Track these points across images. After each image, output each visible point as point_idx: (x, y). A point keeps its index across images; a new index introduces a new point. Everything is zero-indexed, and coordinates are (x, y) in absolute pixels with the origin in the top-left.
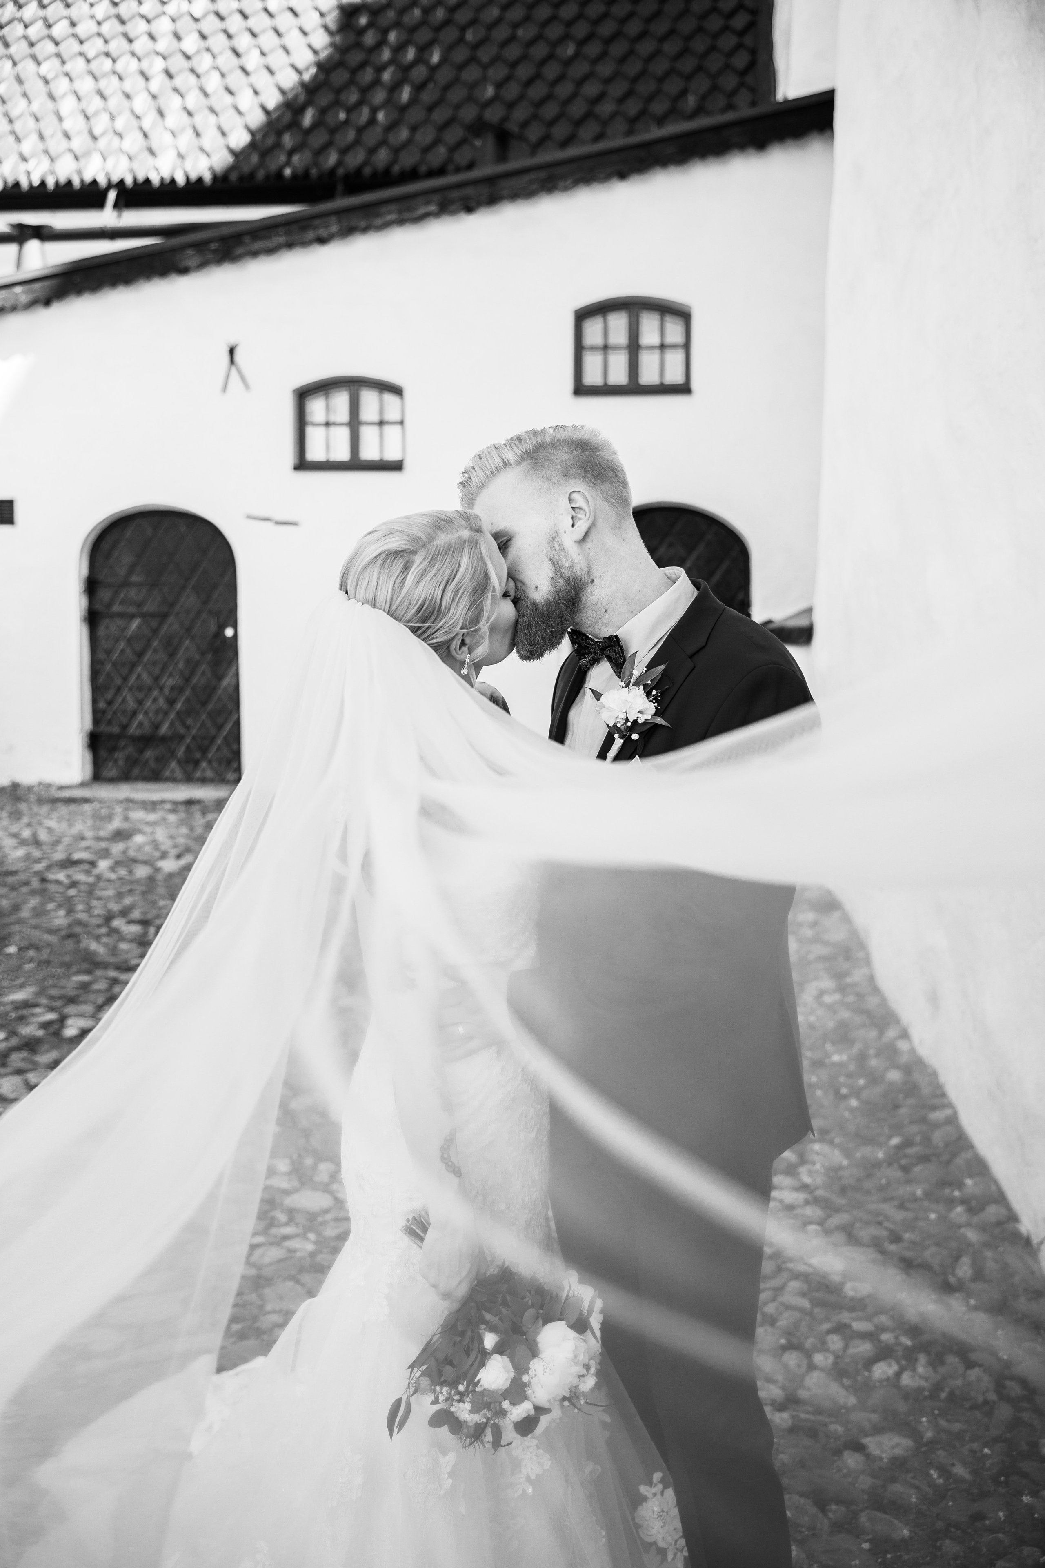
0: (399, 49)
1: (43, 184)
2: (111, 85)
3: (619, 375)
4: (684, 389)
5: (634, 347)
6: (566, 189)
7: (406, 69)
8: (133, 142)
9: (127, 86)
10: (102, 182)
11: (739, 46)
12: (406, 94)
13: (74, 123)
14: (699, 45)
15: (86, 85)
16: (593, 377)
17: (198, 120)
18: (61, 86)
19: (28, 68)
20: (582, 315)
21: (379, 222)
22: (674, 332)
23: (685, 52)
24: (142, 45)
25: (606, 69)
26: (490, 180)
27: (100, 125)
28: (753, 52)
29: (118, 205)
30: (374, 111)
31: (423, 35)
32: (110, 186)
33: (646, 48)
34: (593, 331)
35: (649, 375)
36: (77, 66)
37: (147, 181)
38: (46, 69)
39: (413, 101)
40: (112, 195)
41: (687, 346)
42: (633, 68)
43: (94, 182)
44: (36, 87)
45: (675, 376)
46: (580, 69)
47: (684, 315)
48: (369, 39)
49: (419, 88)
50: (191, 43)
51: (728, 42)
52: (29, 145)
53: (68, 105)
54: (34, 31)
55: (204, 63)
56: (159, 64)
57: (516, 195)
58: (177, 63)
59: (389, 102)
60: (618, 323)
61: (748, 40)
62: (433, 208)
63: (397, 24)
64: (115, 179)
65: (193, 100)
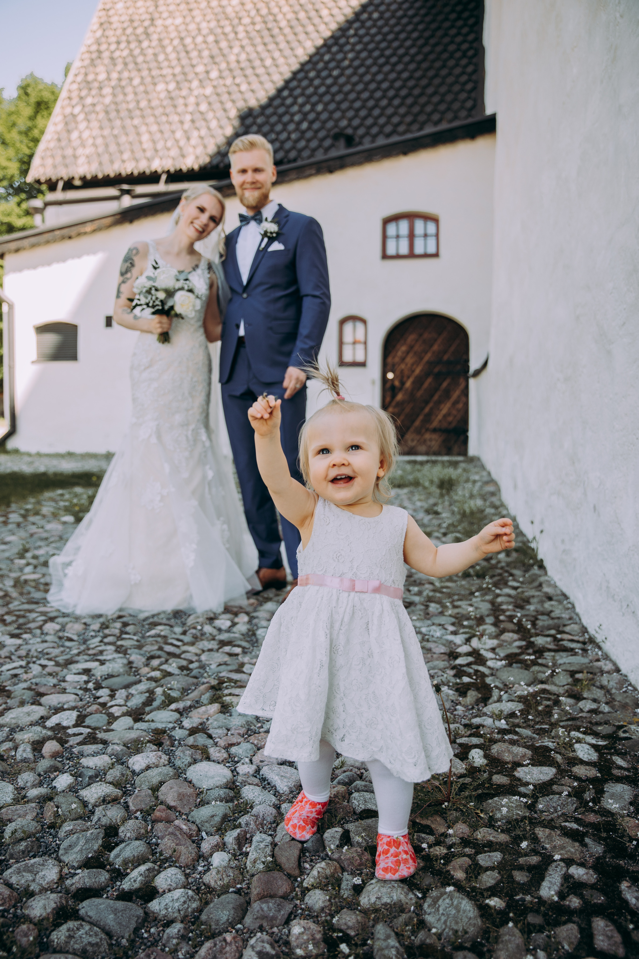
0: (302, 105)
1: (132, 173)
2: (166, 128)
3: (404, 249)
4: (436, 255)
5: (412, 236)
6: (378, 160)
7: (305, 115)
8: (174, 152)
9: (174, 127)
10: (159, 170)
11: (468, 98)
12: (305, 125)
13: (147, 145)
14: (449, 98)
15: (154, 128)
16: (391, 250)
17: (206, 141)
18: (143, 129)
19: (128, 122)
20: (386, 221)
21: (287, 179)
22: (431, 228)
23: (441, 101)
24: (181, 109)
25: (402, 110)
26: (341, 158)
27: (160, 146)
28: (475, 100)
29: (167, 182)
30: (289, 133)
31: (314, 99)
32: (163, 172)
33: (423, 100)
34: (391, 229)
35: (419, 249)
36: (151, 120)
37: (181, 170)
38: (136, 122)
39: (309, 128)
40: (164, 177)
41: (437, 235)
42: (416, 109)
43: (156, 172)
44: (131, 130)
45: (432, 249)
46: (390, 111)
47: (435, 220)
48: (289, 101)
49: (311, 122)
50: (203, 107)
51: (463, 96)
52: (126, 156)
53: (145, 138)
54: (132, 106)
55: (210, 115)
56: (188, 117)
57: (354, 164)
58: (197, 116)
59: (297, 129)
60: (404, 226)
61: (473, 95)
62: (313, 172)
63: (302, 94)
64: (166, 170)
65: (203, 132)
